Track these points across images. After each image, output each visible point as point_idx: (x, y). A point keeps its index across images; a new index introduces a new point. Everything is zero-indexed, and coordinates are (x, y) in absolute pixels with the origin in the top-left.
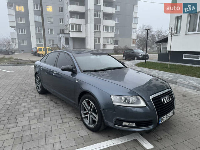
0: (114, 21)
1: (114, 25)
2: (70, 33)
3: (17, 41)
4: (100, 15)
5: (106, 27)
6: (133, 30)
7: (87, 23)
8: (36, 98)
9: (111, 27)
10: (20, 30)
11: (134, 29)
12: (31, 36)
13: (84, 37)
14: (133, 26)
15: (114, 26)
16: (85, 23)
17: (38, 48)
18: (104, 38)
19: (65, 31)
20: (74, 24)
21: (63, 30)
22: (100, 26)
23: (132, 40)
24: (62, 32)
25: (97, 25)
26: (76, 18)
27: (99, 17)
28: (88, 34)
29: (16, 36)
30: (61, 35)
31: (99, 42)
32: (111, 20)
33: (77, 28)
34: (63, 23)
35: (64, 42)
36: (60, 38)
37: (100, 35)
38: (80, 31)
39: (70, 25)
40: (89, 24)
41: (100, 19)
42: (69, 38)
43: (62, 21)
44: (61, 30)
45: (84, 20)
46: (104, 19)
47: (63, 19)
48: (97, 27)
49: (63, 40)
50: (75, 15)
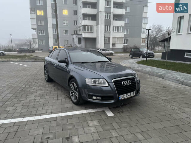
0: (124, 22)
1: (123, 25)
2: (83, 33)
3: (37, 42)
4: (110, 16)
5: (116, 27)
6: (143, 30)
7: (98, 24)
8: (44, 84)
9: (121, 27)
10: (40, 31)
11: (143, 28)
12: (49, 37)
13: (95, 37)
14: (143, 26)
15: (124, 27)
16: (96, 24)
17: (54, 47)
18: (113, 38)
19: (79, 32)
20: (87, 25)
21: (77, 31)
22: (110, 26)
23: (142, 39)
24: (76, 33)
25: (107, 26)
26: (88, 20)
27: (110, 18)
28: (98, 35)
29: (36, 37)
30: (74, 36)
31: (109, 41)
32: (121, 21)
33: (89, 29)
34: (76, 24)
35: (77, 42)
36: (74, 38)
37: (110, 36)
38: (91, 32)
39: (83, 26)
40: (99, 25)
41: (111, 20)
42: (82, 39)
43: (76, 22)
44: (75, 31)
45: (96, 21)
46: (114, 20)
47: (76, 21)
48: (107, 27)
49: (76, 40)
50: (88, 17)
